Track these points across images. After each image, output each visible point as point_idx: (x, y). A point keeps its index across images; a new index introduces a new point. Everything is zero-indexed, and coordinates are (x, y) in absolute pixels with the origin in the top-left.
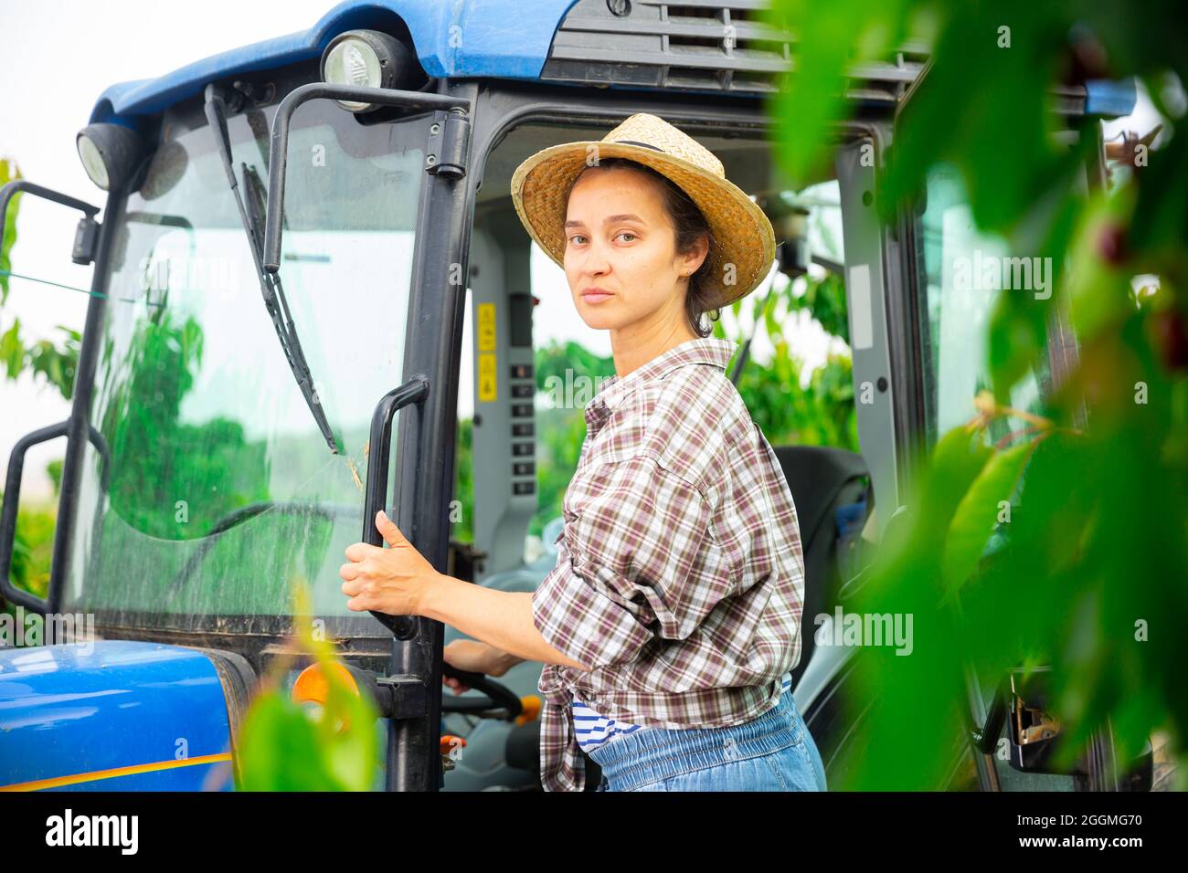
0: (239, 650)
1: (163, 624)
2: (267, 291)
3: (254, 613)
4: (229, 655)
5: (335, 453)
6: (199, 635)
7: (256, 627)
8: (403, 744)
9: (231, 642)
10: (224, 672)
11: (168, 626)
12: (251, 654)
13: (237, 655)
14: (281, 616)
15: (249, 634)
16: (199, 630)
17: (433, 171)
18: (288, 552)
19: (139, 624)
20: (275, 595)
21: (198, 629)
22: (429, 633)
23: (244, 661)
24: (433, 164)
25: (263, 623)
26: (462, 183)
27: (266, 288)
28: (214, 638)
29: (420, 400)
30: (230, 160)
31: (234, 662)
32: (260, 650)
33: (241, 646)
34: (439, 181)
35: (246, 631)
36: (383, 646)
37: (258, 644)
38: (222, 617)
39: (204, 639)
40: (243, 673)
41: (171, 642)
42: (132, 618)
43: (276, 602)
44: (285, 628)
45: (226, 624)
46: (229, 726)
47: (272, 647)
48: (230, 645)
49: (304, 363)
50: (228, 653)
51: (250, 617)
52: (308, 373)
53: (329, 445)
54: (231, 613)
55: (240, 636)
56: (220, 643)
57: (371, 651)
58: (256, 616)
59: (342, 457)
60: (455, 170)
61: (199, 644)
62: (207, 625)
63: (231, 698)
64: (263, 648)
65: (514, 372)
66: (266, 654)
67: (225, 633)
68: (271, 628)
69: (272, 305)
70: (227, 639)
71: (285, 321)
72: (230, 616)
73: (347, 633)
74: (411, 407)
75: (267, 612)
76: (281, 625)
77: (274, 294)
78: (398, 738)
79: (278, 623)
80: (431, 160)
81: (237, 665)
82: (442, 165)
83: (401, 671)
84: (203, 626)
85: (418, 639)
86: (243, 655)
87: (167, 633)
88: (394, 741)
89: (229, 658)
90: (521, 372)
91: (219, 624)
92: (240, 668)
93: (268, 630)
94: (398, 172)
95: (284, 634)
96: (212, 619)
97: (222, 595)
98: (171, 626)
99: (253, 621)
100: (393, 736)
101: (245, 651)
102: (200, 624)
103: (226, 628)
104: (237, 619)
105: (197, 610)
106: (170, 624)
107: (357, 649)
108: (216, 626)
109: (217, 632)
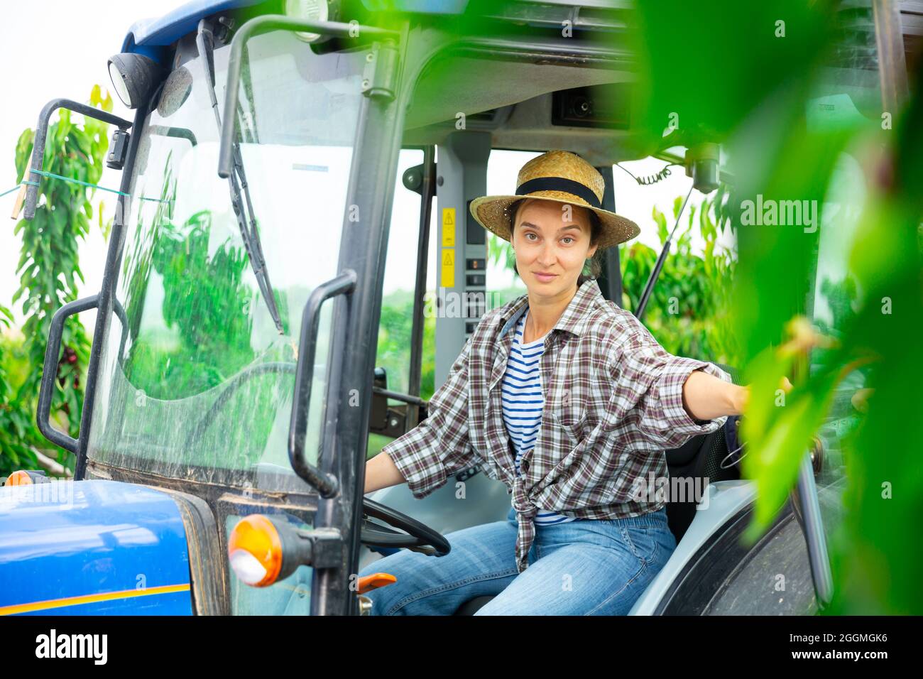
0: (203, 496)
1: (150, 469)
2: (234, 194)
3: (214, 466)
4: (195, 499)
5: (281, 334)
6: (175, 481)
7: (215, 478)
8: (324, 588)
9: (198, 488)
10: (188, 514)
11: (154, 472)
12: (212, 500)
13: (201, 500)
14: (234, 471)
15: (210, 483)
16: (175, 477)
17: (366, 94)
18: (242, 416)
19: (134, 468)
20: (231, 452)
21: (174, 475)
22: (348, 494)
23: (206, 506)
24: (366, 88)
25: (221, 475)
26: (393, 105)
27: (233, 191)
28: (186, 484)
29: (348, 291)
30: (213, 83)
31: (197, 506)
32: (219, 497)
33: (206, 492)
34: (373, 103)
35: (208, 481)
36: (313, 502)
37: (218, 492)
38: (192, 467)
39: (178, 484)
40: (204, 517)
41: (156, 485)
42: (129, 461)
43: (231, 458)
44: (238, 481)
45: (194, 473)
46: (189, 561)
47: (228, 496)
48: (197, 491)
49: (261, 256)
50: (195, 497)
51: (211, 469)
52: (263, 265)
53: (277, 327)
54: (198, 464)
55: (205, 485)
56: (190, 489)
57: (303, 505)
58: (216, 468)
59: (287, 337)
60: (386, 93)
61: (176, 488)
62: (180, 473)
63: (191, 537)
64: (220, 496)
65: (469, 264)
66: (222, 502)
67: (193, 481)
68: (226, 481)
69: (238, 207)
70: (196, 486)
71: (248, 220)
72: (197, 467)
73: (284, 489)
74: (342, 297)
75: (224, 466)
76: (234, 478)
77: (240, 197)
78: (320, 582)
79: (232, 476)
80: (366, 84)
81: (199, 509)
82: (374, 88)
83: (324, 525)
84: (178, 474)
85: (339, 498)
86: (207, 501)
87: (153, 477)
88: (316, 585)
89: (194, 503)
90: (475, 265)
91: (189, 473)
92: (201, 512)
93: (224, 481)
94: (342, 95)
95: (236, 486)
96: (184, 468)
97: (192, 448)
98: (155, 471)
99: (213, 473)
100: (317, 581)
101: (208, 496)
102: (175, 471)
103: (193, 477)
104: (201, 470)
105: (174, 460)
106: (154, 469)
107: (292, 502)
108: (186, 474)
109: (187, 480)
